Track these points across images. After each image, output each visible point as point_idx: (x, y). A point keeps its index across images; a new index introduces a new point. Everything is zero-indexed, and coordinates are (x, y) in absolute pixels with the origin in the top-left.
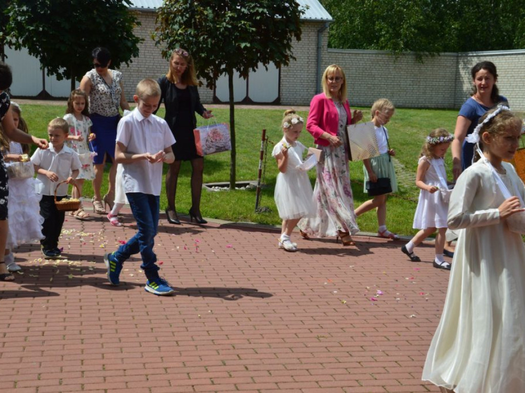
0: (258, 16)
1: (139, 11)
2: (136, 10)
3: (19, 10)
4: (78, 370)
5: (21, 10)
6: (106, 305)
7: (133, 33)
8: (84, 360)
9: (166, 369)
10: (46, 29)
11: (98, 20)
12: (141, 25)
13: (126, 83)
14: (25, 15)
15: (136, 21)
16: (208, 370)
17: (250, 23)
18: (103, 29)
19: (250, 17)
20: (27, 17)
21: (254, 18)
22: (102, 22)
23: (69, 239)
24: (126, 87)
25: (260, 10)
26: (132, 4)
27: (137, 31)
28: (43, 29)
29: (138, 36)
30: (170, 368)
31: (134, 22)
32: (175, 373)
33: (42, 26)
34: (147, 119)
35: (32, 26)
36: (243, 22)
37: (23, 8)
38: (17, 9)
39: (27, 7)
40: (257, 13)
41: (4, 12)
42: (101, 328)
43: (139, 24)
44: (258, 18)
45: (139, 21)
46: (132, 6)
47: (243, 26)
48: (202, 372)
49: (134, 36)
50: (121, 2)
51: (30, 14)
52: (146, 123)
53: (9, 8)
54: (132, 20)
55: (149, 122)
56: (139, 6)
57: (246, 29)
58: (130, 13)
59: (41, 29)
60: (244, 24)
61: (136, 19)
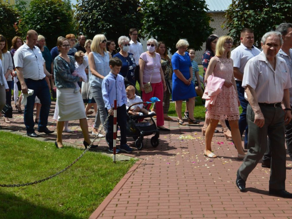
0: (286, 9)
1: (213, 13)
2: (211, 13)
4: (211, 210)
6: (216, 176)
7: (210, 26)
8: (213, 205)
9: (259, 211)
10: (163, 28)
11: (191, 21)
12: (214, 21)
13: (199, 54)
15: (211, 19)
16: (285, 212)
17: (281, 14)
18: (194, 25)
19: (281, 10)
21: (283, 11)
22: (193, 21)
23: (186, 141)
24: (199, 56)
25: (287, 5)
26: (209, 10)
27: (212, 24)
29: (213, 27)
30: (262, 210)
31: (210, 19)
32: (266, 213)
35: (155, 28)
36: (276, 13)
37: (150, 19)
38: (147, 19)
39: (153, 18)
40: (286, 7)
42: (217, 188)
43: (213, 20)
44: (286, 10)
45: (212, 19)
46: (209, 11)
47: (276, 16)
48: (281, 213)
49: (210, 27)
50: (203, 9)
54: (209, 18)
56: (213, 10)
57: (279, 17)
58: (208, 15)
59: (160, 29)
60: (277, 15)
61: (211, 18)
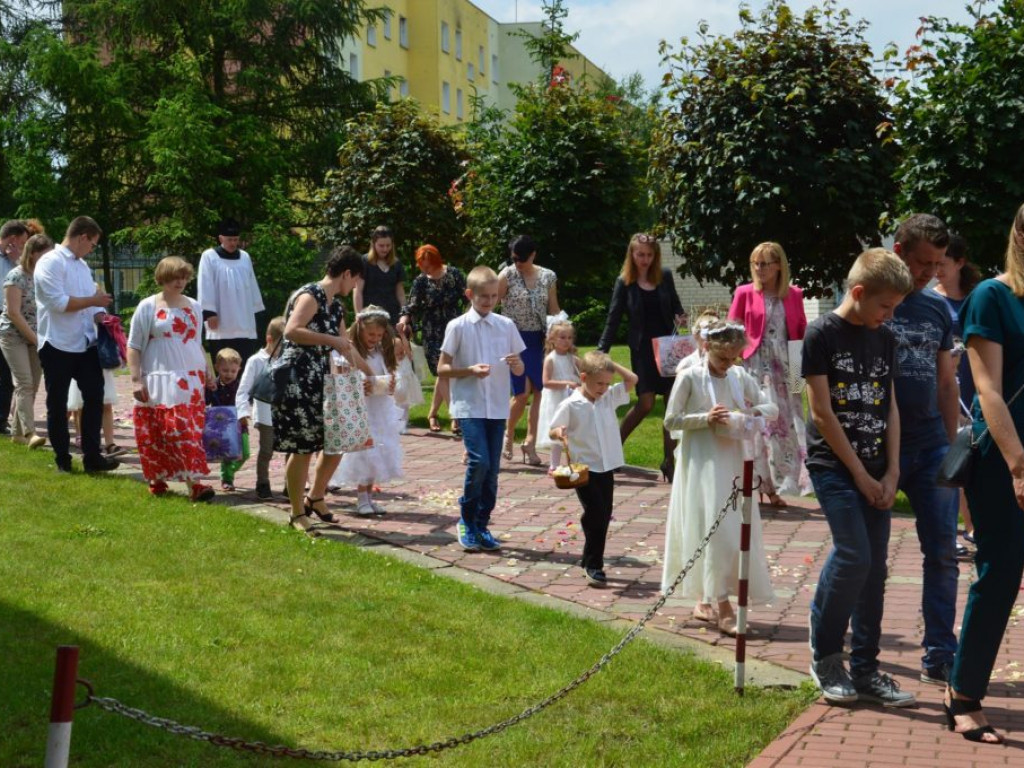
3: (922, 169)
5: (927, 168)
10: (973, 198)
14: (933, 178)
20: (938, 181)
28: (968, 200)
33: (965, 193)
34: (486, 319)
35: (946, 196)
37: (929, 164)
38: (918, 168)
39: (937, 160)
41: (892, 176)
51: (943, 174)
52: (483, 325)
53: (903, 166)
55: (487, 323)
59: (963, 200)
